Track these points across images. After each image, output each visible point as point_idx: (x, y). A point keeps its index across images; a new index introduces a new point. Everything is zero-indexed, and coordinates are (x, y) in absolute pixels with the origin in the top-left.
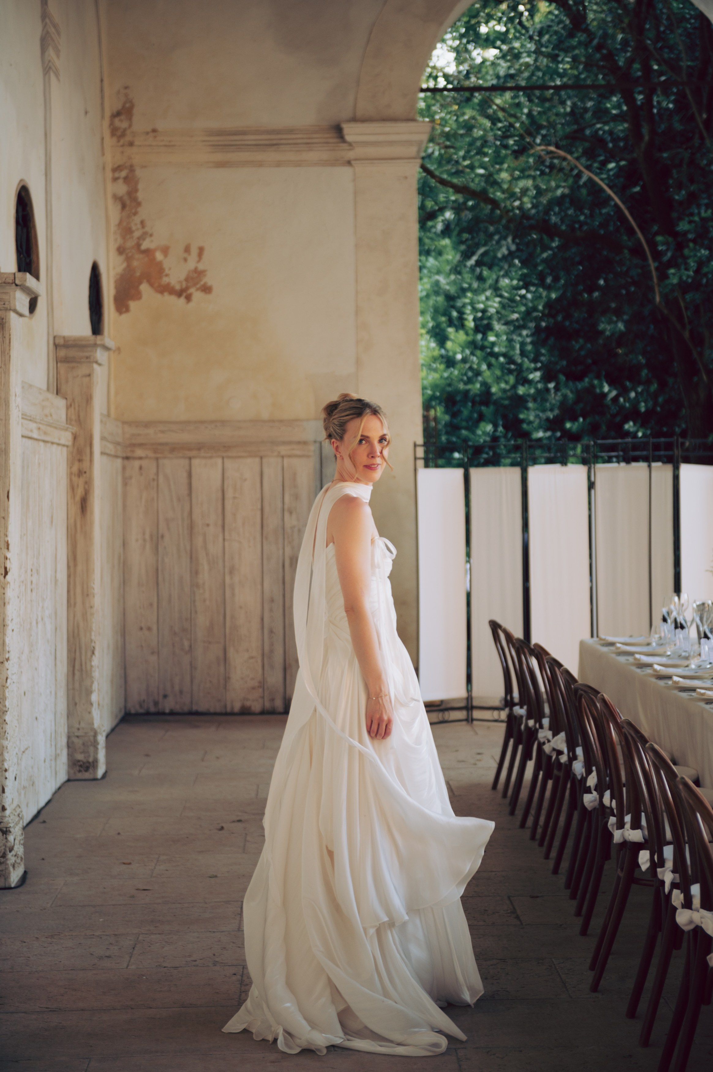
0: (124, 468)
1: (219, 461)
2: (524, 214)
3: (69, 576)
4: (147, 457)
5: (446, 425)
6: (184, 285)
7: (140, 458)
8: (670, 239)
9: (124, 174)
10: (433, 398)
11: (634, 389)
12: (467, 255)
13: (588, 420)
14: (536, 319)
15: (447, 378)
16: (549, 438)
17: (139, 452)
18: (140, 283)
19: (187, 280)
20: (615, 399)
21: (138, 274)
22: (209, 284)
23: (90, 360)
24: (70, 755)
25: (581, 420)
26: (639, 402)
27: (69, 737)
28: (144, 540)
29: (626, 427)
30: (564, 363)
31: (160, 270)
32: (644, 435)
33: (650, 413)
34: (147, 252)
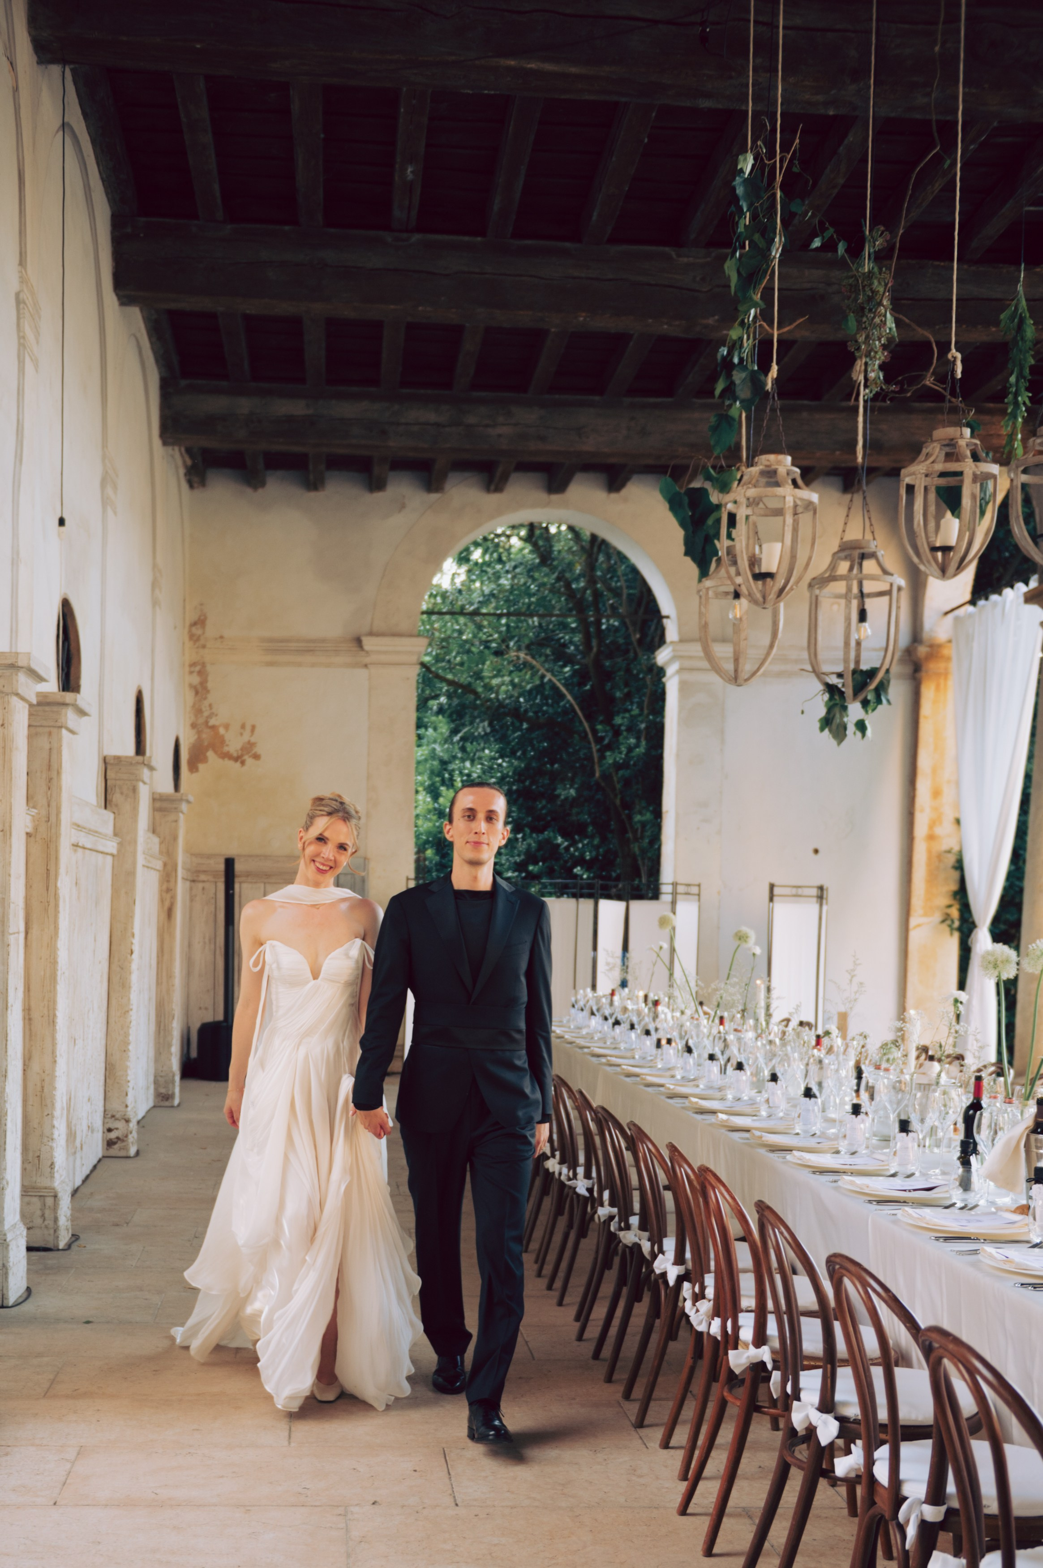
0: (191, 889)
1: (262, 885)
2: (501, 705)
3: (158, 963)
4: (208, 881)
5: (436, 864)
6: (240, 753)
7: (204, 881)
8: (608, 728)
9: (198, 668)
10: (427, 842)
11: (581, 841)
12: (454, 732)
13: (546, 865)
14: (509, 783)
15: (438, 827)
16: (517, 877)
17: (203, 877)
18: (207, 750)
19: (242, 749)
20: (567, 849)
21: (206, 744)
22: (259, 753)
23: (177, 810)
24: (156, 1089)
25: (541, 864)
26: (585, 852)
27: (155, 1077)
28: (205, 943)
29: (575, 870)
30: (530, 819)
31: (222, 741)
32: (588, 878)
33: (593, 860)
34: (213, 727)
